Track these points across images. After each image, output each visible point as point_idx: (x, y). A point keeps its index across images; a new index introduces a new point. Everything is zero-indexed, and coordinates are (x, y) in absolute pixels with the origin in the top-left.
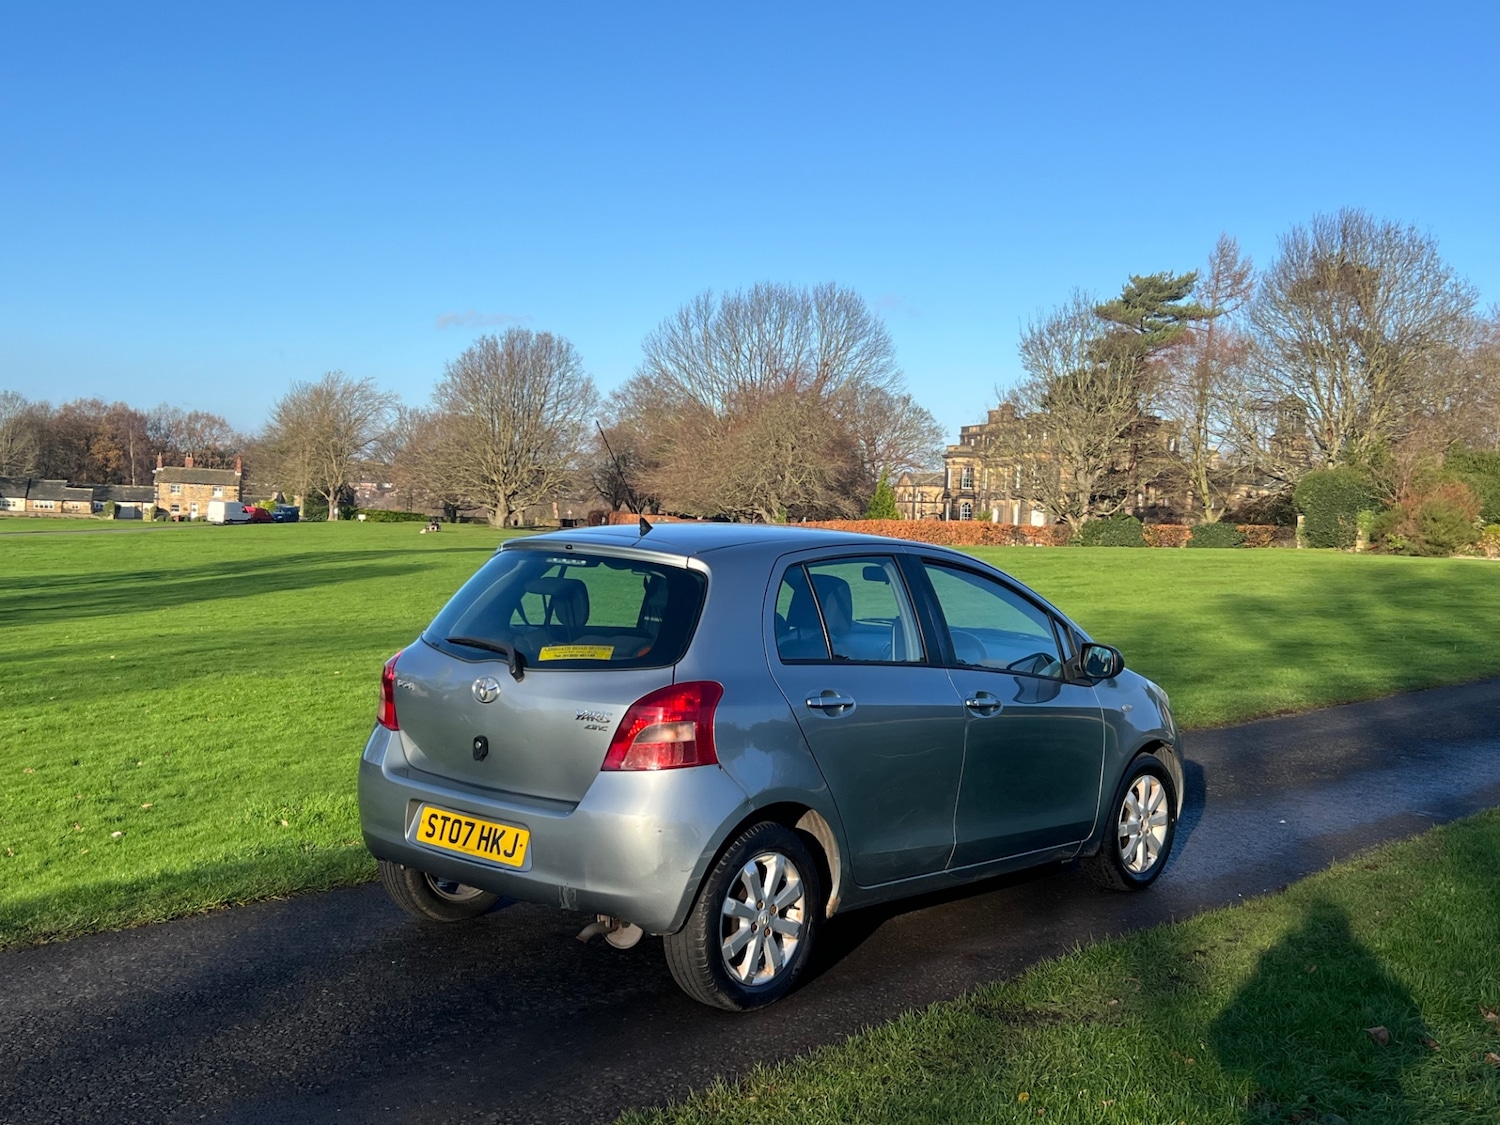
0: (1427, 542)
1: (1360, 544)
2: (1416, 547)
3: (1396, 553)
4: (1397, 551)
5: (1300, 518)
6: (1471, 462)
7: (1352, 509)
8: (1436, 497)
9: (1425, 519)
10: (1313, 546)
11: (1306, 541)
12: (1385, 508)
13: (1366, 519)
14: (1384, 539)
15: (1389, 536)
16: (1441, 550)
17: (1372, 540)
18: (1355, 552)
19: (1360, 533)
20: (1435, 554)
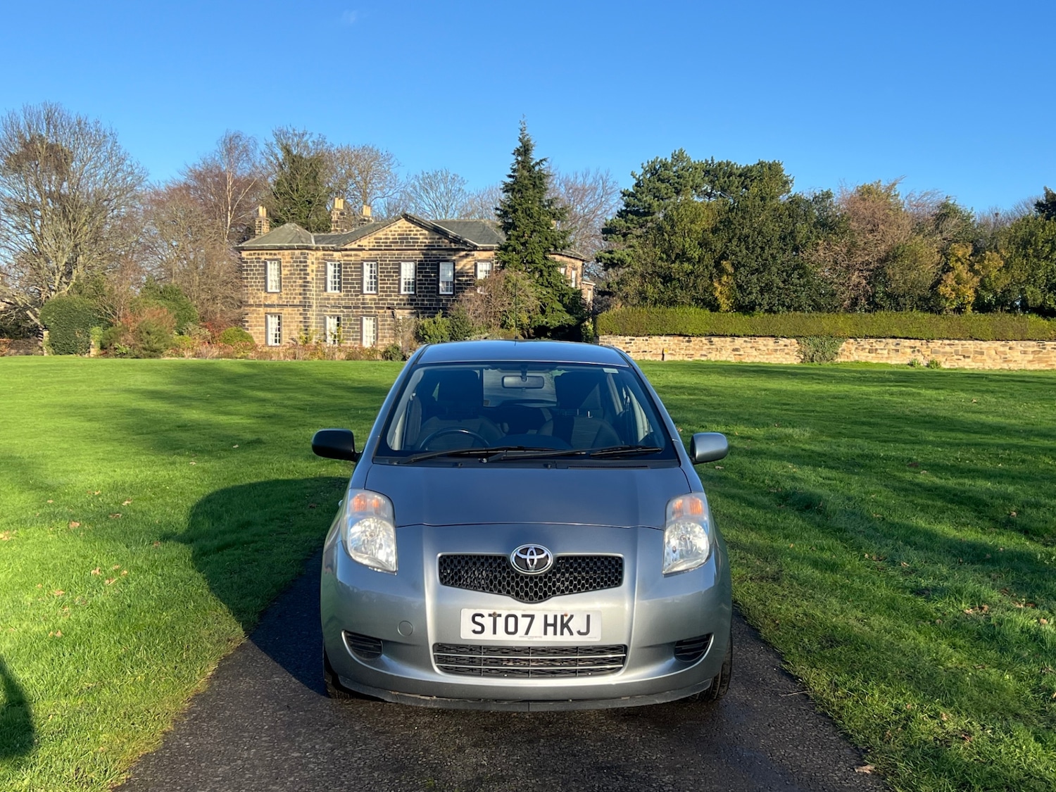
0: (145, 349)
1: (93, 351)
2: (137, 352)
3: (121, 357)
4: (122, 355)
5: (46, 333)
6: (158, 292)
7: (86, 326)
8: (146, 316)
9: (141, 332)
10: (56, 353)
11: (51, 350)
12: (111, 325)
13: (97, 333)
14: (112, 347)
15: (116, 345)
16: (155, 354)
17: (102, 347)
18: (90, 357)
19: (93, 343)
20: (150, 357)
